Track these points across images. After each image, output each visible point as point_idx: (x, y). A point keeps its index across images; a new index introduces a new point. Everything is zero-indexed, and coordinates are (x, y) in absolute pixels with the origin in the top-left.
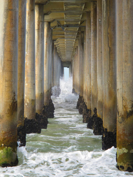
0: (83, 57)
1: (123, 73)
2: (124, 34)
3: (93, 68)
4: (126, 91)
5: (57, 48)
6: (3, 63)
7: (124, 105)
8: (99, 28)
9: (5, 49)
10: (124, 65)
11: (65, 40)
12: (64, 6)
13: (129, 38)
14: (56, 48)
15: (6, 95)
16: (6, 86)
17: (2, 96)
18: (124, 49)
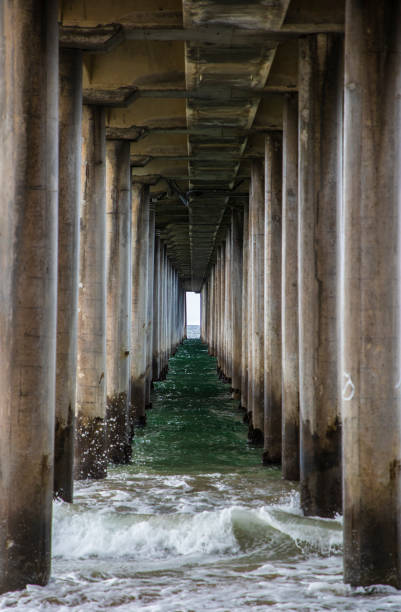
0: (241, 270)
1: (362, 375)
2: (363, 260)
3: (269, 324)
4: (369, 425)
5: (168, 246)
6: (11, 342)
7: (365, 466)
8: (290, 214)
9: (20, 303)
10: (363, 351)
11: (191, 227)
12: (188, 144)
13: (378, 272)
14: (165, 246)
15: (19, 435)
16: (22, 408)
17: (10, 438)
18: (363, 303)
